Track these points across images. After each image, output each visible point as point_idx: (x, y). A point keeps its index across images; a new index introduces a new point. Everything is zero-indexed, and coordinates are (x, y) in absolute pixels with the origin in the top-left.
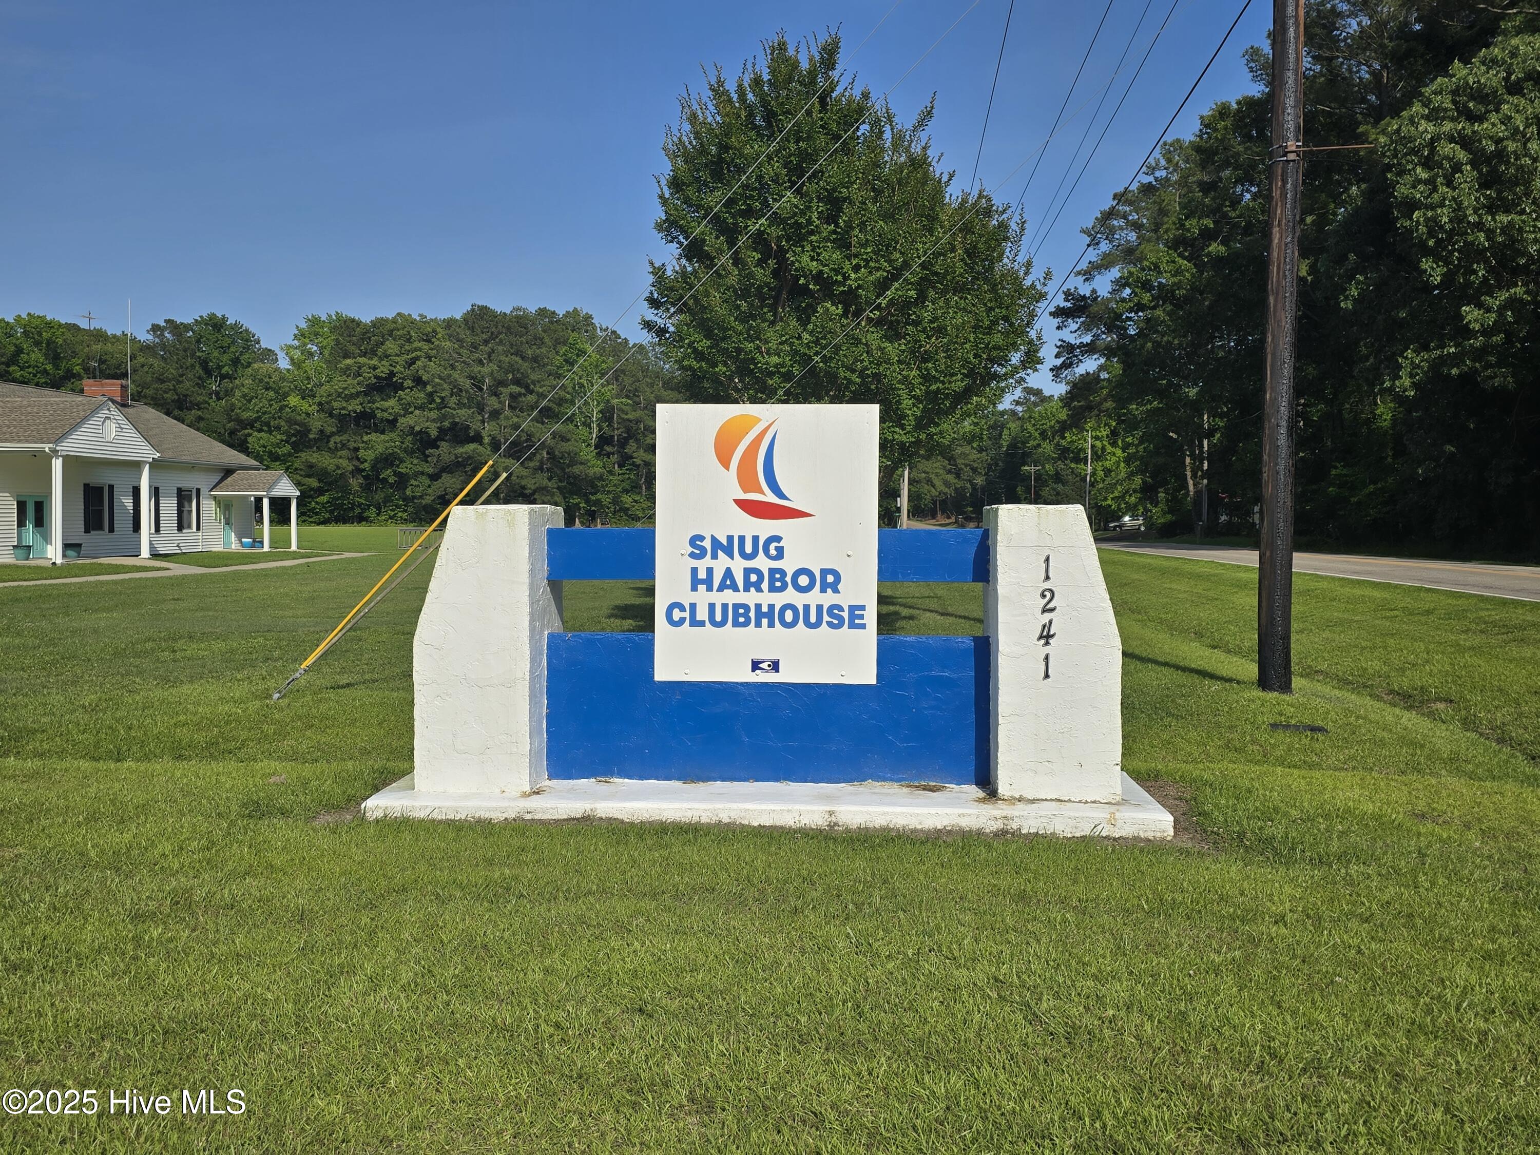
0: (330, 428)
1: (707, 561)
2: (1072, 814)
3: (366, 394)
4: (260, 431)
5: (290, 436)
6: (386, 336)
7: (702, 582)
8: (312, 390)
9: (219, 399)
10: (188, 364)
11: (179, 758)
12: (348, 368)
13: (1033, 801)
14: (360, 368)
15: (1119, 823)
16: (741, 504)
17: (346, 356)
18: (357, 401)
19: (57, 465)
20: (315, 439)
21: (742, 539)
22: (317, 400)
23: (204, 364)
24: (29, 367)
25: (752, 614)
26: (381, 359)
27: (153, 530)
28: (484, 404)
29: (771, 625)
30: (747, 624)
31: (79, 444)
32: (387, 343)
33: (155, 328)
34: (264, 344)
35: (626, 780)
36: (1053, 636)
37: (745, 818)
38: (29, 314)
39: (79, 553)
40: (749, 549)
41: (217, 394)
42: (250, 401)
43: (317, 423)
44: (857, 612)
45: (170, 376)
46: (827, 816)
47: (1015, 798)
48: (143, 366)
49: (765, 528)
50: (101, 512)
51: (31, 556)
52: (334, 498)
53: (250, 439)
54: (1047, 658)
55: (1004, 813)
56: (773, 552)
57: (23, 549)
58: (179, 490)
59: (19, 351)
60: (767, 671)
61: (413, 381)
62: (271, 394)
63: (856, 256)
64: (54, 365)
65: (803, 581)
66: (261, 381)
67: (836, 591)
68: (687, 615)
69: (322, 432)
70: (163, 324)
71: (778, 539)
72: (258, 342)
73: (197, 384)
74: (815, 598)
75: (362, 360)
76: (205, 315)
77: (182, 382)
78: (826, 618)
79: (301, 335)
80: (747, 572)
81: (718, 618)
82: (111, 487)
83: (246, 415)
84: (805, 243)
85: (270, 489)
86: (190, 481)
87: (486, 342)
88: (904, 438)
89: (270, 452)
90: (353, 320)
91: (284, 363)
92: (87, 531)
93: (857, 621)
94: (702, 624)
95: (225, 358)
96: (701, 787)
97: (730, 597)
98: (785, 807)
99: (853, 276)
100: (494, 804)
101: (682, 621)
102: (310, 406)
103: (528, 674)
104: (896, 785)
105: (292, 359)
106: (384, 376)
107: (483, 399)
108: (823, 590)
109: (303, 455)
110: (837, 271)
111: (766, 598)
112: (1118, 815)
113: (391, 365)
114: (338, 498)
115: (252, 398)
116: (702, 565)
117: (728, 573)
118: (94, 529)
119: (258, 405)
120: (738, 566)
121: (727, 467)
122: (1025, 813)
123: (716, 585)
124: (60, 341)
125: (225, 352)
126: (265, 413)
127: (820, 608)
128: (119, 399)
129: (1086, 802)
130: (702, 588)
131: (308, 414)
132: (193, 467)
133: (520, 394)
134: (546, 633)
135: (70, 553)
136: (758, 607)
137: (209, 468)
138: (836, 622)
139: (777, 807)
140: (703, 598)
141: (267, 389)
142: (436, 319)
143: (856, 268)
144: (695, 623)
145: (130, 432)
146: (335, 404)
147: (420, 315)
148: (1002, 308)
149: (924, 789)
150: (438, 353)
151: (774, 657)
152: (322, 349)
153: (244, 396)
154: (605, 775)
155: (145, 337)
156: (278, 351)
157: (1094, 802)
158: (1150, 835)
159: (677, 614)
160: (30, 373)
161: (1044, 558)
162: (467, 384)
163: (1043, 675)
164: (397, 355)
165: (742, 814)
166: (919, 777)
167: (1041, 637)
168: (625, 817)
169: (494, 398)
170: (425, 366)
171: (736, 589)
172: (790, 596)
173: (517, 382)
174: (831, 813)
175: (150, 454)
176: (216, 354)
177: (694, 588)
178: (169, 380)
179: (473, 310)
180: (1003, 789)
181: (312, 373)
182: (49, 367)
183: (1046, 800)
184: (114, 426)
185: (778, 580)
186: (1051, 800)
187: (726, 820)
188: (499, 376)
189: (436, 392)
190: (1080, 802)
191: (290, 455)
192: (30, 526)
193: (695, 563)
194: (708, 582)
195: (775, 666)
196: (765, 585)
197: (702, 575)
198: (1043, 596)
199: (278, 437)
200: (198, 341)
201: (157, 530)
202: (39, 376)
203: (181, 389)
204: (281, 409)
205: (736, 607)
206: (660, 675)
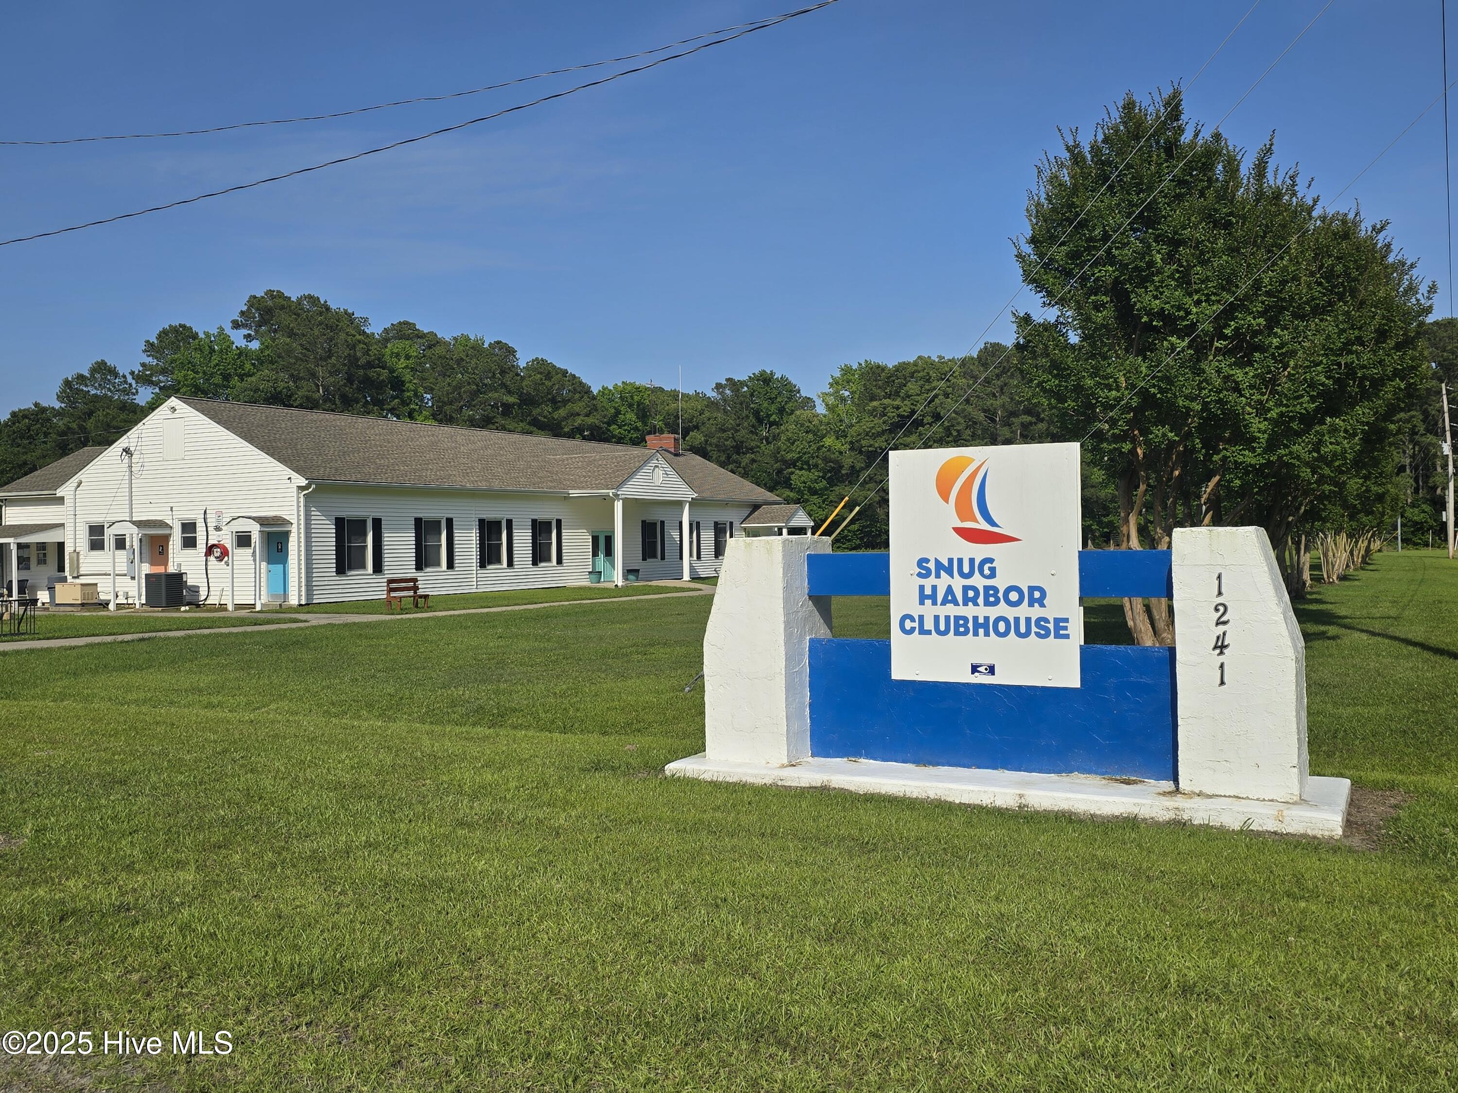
0: (859, 464)
1: (932, 580)
2: (1241, 809)
3: (891, 431)
4: (801, 469)
5: (825, 473)
6: (908, 379)
7: (928, 597)
8: (844, 431)
9: (768, 443)
10: (744, 415)
11: (605, 733)
12: (875, 409)
13: (1210, 797)
14: (885, 408)
15: (1287, 820)
16: (959, 531)
17: (873, 398)
18: (883, 439)
19: (618, 506)
20: (847, 474)
21: (960, 561)
22: (848, 439)
23: (756, 413)
24: (624, 425)
25: (970, 625)
26: (903, 399)
27: (695, 558)
28: (997, 434)
29: (987, 634)
30: (966, 633)
31: (635, 489)
32: (909, 384)
33: (719, 386)
34: (804, 393)
35: (871, 761)
36: (1226, 646)
37: (949, 796)
38: (623, 382)
39: (637, 577)
40: (966, 569)
41: (767, 438)
42: (793, 444)
43: (848, 460)
44: (1061, 624)
45: (730, 426)
46: (1017, 798)
47: (1194, 793)
48: (709, 419)
49: (980, 551)
50: (655, 542)
51: (602, 580)
52: (864, 527)
53: (793, 477)
54: (1222, 666)
55: (1176, 805)
56: (987, 572)
57: (596, 574)
58: (716, 524)
59: (618, 412)
60: (985, 674)
61: (933, 417)
62: (810, 436)
63: (1197, 292)
64: (643, 422)
65: (1014, 596)
66: (802, 425)
67: (1042, 605)
68: (916, 625)
69: (853, 467)
70: (724, 382)
71: (991, 561)
72: (799, 392)
73: (752, 432)
74: (1024, 611)
75: (887, 401)
76: (757, 372)
77: (739, 431)
78: (1034, 629)
79: (835, 383)
80: (966, 589)
81: (942, 628)
82: (662, 523)
83: (789, 456)
84: (1148, 284)
85: (789, 519)
86: (724, 516)
87: (998, 376)
88: (1253, 462)
89: (810, 488)
90: (878, 367)
91: (821, 409)
92: (644, 559)
93: (1061, 632)
94: (929, 632)
95: (773, 408)
96: (931, 770)
97: (951, 610)
98: (982, 788)
99: (1194, 310)
100: (756, 772)
101: (913, 630)
102: (843, 445)
103: (784, 670)
104: (1098, 777)
105: (827, 405)
106: (906, 414)
107: (996, 429)
108: (1031, 605)
109: (836, 488)
110: (1179, 308)
111: (981, 611)
112: (1285, 813)
113: (912, 404)
114: (867, 526)
115: (795, 441)
116: (928, 583)
117: (950, 590)
118: (649, 558)
119: (799, 446)
120: (957, 584)
121: (947, 501)
122: (1196, 806)
123: (939, 600)
124: (647, 402)
125: (773, 403)
126: (804, 454)
127: (1028, 620)
128: (672, 450)
129: (1264, 800)
130: (928, 602)
131: (841, 453)
132: (726, 504)
133: (1031, 423)
134: (808, 638)
135: (631, 577)
136: (976, 618)
137: (741, 505)
138: (1043, 632)
139: (976, 788)
140: (929, 611)
141: (807, 432)
142: (953, 358)
143: (1198, 303)
144: (923, 632)
145: (674, 477)
146: (863, 442)
147: (939, 357)
148: (1354, 329)
149: (1122, 782)
150: (953, 390)
151: (990, 662)
152: (852, 393)
153: (788, 439)
154: (855, 756)
155: (712, 394)
156: (815, 398)
157: (1272, 801)
158: (1319, 834)
159: (908, 624)
160: (625, 430)
161: (1217, 575)
162: (981, 417)
163: (1219, 682)
164: (918, 395)
165: (947, 792)
166: (1121, 771)
167: (1215, 648)
168: (852, 788)
169: (1006, 428)
170: (942, 403)
171: (956, 604)
172: (1002, 609)
173: (1028, 412)
174: (1021, 796)
175: (687, 494)
176: (766, 405)
177: (922, 603)
178: (728, 430)
179: (986, 348)
180: (1184, 783)
181: (844, 416)
182: (639, 424)
183: (1225, 796)
184: (661, 472)
185: (992, 595)
186: (1230, 796)
187: (932, 796)
188: (1011, 407)
189: (953, 426)
190: (1258, 799)
191: (826, 489)
192: (601, 556)
193: (922, 581)
194: (933, 597)
195: (991, 670)
196: (981, 600)
197: (928, 591)
198: (1217, 610)
199: (816, 474)
200: (752, 395)
201: (699, 557)
202: (632, 432)
203: (739, 436)
204: (819, 449)
205: (957, 618)
206: (897, 674)
